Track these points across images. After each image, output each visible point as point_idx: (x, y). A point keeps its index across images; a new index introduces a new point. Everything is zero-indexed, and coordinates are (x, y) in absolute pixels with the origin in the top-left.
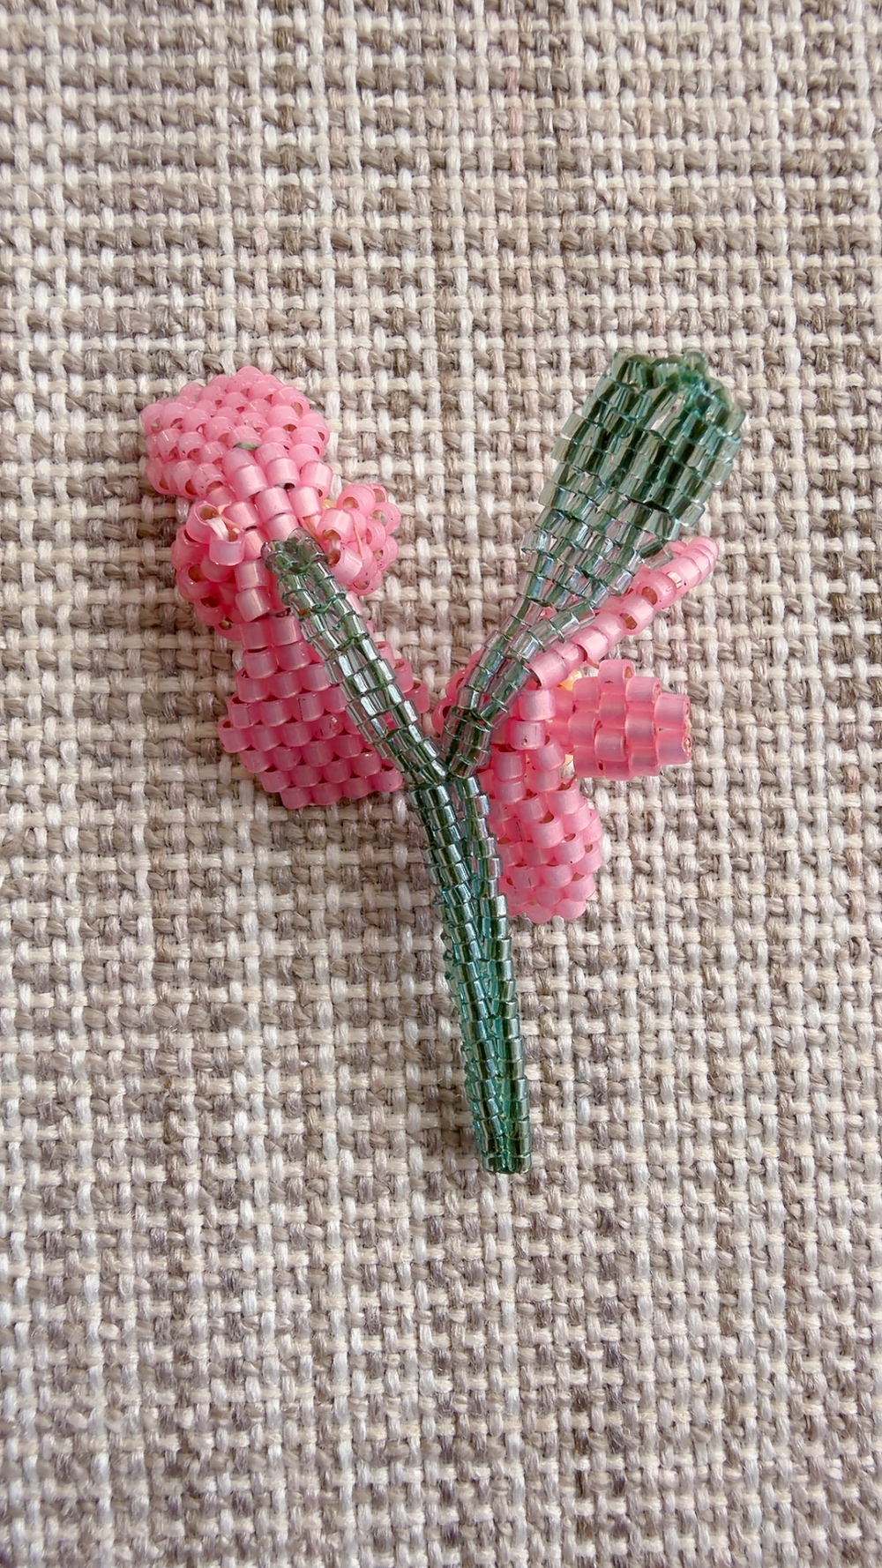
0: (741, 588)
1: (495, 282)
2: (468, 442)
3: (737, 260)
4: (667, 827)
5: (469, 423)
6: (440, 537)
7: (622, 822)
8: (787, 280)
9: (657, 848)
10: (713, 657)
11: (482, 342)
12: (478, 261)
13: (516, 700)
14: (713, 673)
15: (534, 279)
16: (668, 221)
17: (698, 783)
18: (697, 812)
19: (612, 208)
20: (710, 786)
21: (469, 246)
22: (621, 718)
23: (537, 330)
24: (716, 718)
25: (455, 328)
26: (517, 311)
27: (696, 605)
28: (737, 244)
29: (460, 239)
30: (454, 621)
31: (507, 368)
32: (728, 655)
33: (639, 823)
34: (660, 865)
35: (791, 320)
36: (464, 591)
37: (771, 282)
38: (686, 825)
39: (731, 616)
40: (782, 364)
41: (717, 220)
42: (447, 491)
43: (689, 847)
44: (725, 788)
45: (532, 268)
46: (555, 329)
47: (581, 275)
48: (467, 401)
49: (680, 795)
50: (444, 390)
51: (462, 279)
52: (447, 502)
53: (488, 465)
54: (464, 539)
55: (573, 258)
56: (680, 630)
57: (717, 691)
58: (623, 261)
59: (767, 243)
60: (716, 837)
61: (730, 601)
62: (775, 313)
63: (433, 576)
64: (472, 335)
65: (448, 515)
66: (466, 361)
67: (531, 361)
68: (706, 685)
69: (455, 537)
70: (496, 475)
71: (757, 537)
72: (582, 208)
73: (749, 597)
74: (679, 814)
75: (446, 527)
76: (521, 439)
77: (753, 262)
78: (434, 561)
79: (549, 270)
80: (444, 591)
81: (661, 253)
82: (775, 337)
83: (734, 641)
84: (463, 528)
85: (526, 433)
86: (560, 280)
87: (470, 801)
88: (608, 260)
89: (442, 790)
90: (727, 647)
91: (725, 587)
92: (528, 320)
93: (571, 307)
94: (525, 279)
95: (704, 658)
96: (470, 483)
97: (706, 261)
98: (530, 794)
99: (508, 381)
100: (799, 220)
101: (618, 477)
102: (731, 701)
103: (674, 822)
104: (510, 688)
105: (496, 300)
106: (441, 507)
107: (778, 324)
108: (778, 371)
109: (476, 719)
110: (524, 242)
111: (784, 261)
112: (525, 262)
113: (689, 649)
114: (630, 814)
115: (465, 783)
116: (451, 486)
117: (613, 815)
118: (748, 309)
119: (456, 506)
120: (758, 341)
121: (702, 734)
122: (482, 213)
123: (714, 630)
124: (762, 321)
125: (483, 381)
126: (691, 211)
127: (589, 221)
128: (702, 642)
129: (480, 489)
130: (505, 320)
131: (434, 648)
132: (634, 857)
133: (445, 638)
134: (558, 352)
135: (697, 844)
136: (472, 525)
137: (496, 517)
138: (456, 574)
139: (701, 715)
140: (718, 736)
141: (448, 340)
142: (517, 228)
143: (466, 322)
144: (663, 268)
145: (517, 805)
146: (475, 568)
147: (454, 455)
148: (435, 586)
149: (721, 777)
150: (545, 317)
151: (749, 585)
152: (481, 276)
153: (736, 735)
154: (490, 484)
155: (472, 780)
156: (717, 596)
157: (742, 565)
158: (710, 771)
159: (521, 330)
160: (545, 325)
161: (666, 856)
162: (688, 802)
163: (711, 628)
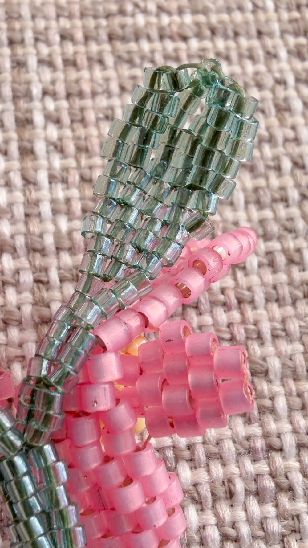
0: (283, 277)
1: (59, 61)
2: (43, 177)
3: (244, 42)
4: (247, 492)
5: (43, 162)
6: (22, 251)
7: (205, 490)
8: (283, 54)
9: (241, 514)
10: (267, 335)
11: (51, 105)
12: (45, 50)
13: (84, 365)
14: (270, 349)
15: (90, 59)
16: (188, 19)
17: (270, 448)
18: (273, 475)
19: (145, 12)
20: (281, 450)
21: (37, 40)
22: (184, 374)
23: (94, 94)
24: (277, 388)
25: (28, 96)
26: (77, 81)
27: (247, 293)
28: (241, 31)
29: (29, 35)
30: (37, 320)
31: (72, 121)
32: (280, 333)
33: (221, 491)
34: (245, 530)
35: (291, 80)
36: (45, 295)
37: (271, 55)
38: (264, 489)
39: (277, 300)
40: (289, 109)
41: (225, 17)
42: (27, 215)
43: (271, 510)
44: (294, 451)
45: (87, 53)
46: (109, 94)
47: (125, 56)
48: (40, 147)
49: (255, 461)
50: (21, 139)
51: (32, 62)
52: (26, 223)
53: (60, 193)
54: (43, 252)
55: (119, 45)
56: (236, 315)
57: (275, 364)
58: (157, 45)
59: (264, 29)
60: (293, 498)
61: (275, 288)
62: (278, 75)
63: (16, 284)
64: (42, 100)
65: (28, 234)
66: (38, 118)
67: (91, 116)
68: (264, 359)
69: (35, 250)
70: (68, 201)
71: (290, 236)
72: (122, 12)
73: (291, 283)
74: (257, 478)
75: (27, 245)
76: (87, 172)
77: (256, 43)
78: (17, 272)
79: (100, 53)
80: (27, 296)
81: (185, 39)
82: (281, 92)
83: (283, 321)
84: (42, 243)
85: (91, 168)
86: (109, 60)
87: (47, 469)
88: (146, 46)
89: (19, 461)
90: (278, 326)
91: (269, 277)
92: (86, 88)
93: (119, 77)
94: (82, 60)
95: (260, 337)
96: (46, 208)
97: (221, 44)
98: (107, 459)
99: (73, 130)
100: (285, 16)
101: (160, 170)
102: (289, 372)
103: (253, 486)
104: (77, 354)
105: (60, 75)
106: (21, 227)
107: (281, 82)
108: (287, 115)
109: (48, 386)
110: (79, 35)
111: (278, 41)
112: (82, 49)
113: (246, 330)
114: (212, 483)
115: (41, 451)
116: (30, 211)
117: (195, 485)
118: (257, 73)
119: (35, 227)
120: (268, 94)
121: (267, 403)
122: (46, 18)
123: (265, 313)
124: (269, 81)
125: (53, 132)
126: (205, 12)
127: (129, 21)
128: (256, 323)
129: (55, 212)
130: (67, 88)
131: (21, 345)
132: (220, 524)
133: (31, 335)
134: (112, 108)
135: (277, 506)
136: (49, 241)
137: (70, 233)
138: (38, 281)
139: (264, 386)
140: (281, 404)
141: (23, 104)
142: (73, 27)
143: (36, 90)
144: (188, 49)
145: (96, 471)
146: (54, 276)
147: (31, 187)
148: (19, 292)
149: (289, 441)
150: (99, 85)
151: (289, 274)
152: (47, 59)
153: (297, 401)
154: (63, 207)
155: (48, 448)
156: (263, 284)
157: (281, 260)
158: (279, 436)
159: (81, 95)
160: (100, 90)
161: (249, 521)
162: (263, 467)
163: (261, 311)
